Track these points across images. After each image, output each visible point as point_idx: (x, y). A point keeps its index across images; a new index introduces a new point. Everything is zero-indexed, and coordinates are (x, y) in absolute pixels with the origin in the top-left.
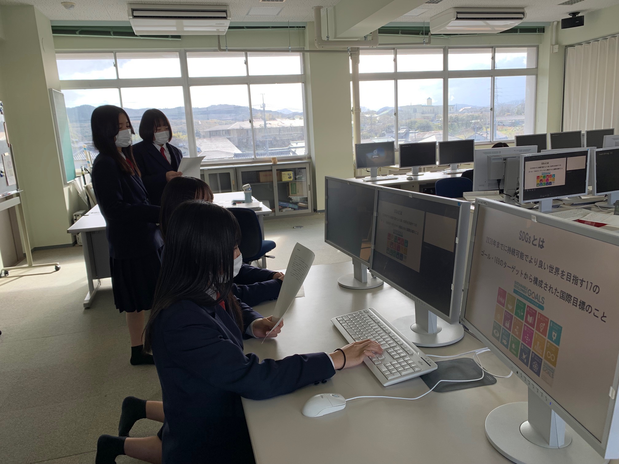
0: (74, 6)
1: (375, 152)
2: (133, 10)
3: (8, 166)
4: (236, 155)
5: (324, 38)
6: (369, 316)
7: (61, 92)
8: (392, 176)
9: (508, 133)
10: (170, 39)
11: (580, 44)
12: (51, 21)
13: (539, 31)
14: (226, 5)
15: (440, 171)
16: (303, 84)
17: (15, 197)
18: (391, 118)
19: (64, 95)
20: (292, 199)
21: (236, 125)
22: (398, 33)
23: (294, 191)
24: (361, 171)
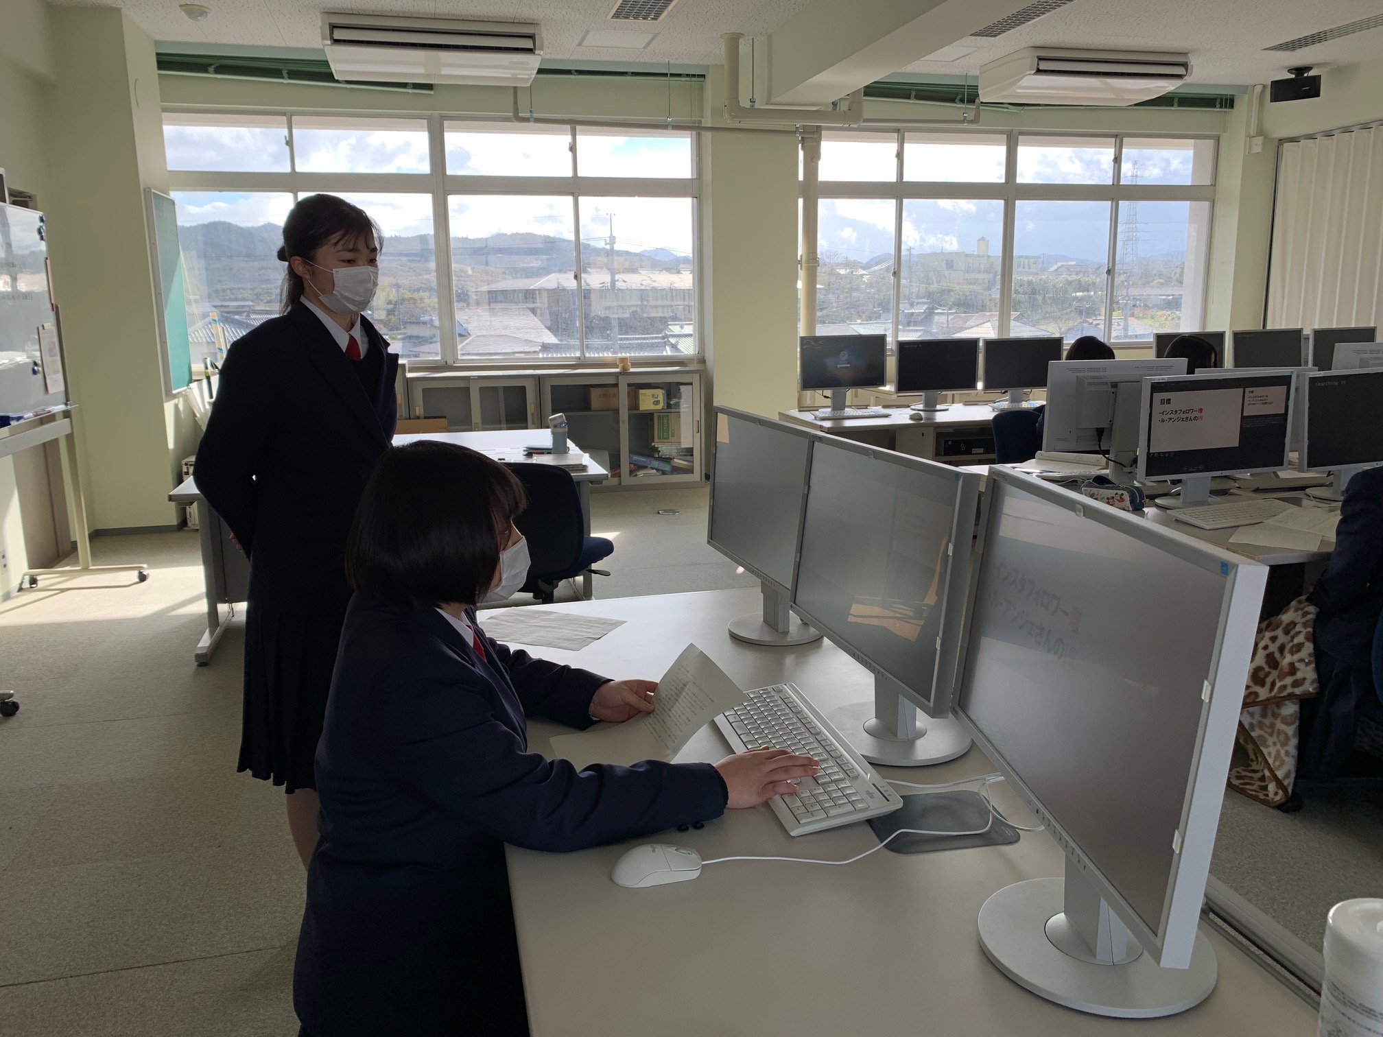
0: (206, 12)
1: (846, 355)
2: (333, 27)
3: (50, 350)
4: (546, 347)
5: (744, 103)
7: (169, 195)
8: (879, 410)
9: (1157, 325)
10: (411, 91)
11: (1311, 137)
12: (157, 43)
13: (1221, 104)
14: (533, 24)
15: (985, 402)
16: (695, 200)
17: (60, 420)
19: (176, 202)
20: (659, 449)
21: (549, 281)
22: (908, 97)
23: (663, 432)
24: (813, 397)
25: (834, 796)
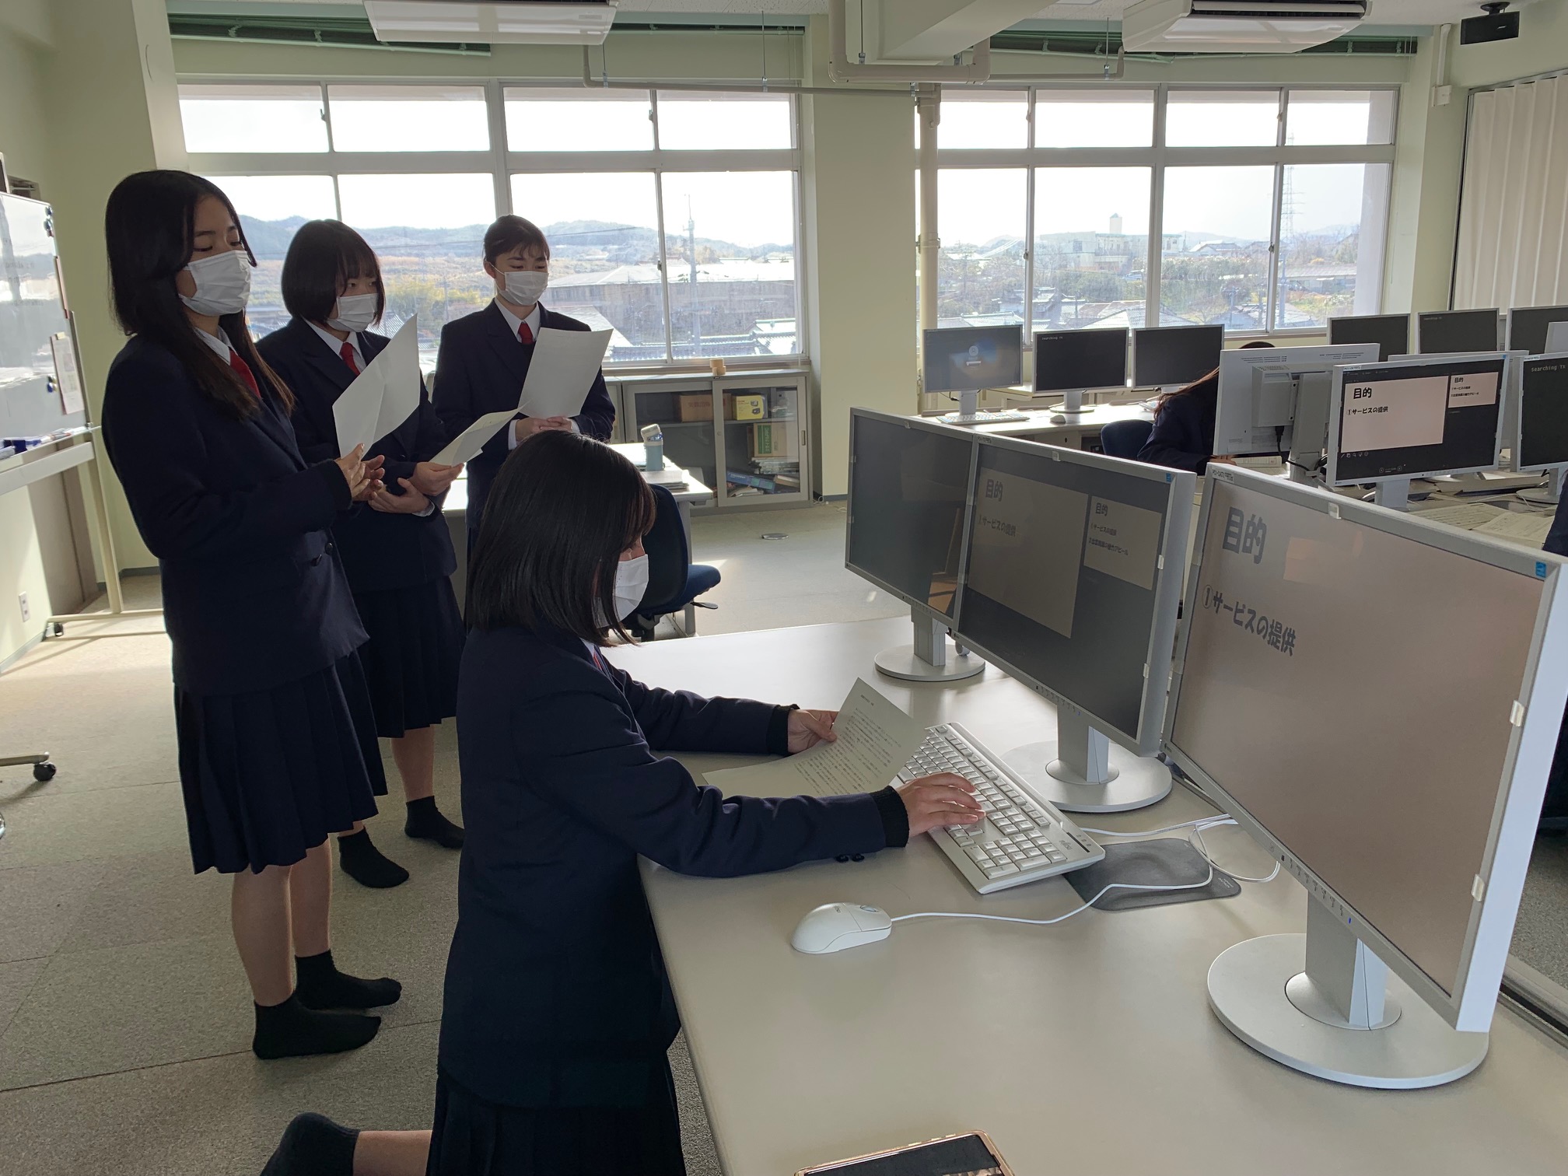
1: (974, 350)
3: (66, 364)
4: (618, 351)
5: (852, 58)
6: (949, 739)
8: (1013, 413)
9: (1316, 311)
10: (464, 53)
11: (1507, 85)
13: (1402, 48)
15: (1135, 402)
16: (796, 173)
17: (81, 443)
18: (1015, 265)
20: (760, 465)
21: (620, 275)
22: (1040, 48)
23: (765, 445)
24: (935, 400)
25: (1025, 847)
